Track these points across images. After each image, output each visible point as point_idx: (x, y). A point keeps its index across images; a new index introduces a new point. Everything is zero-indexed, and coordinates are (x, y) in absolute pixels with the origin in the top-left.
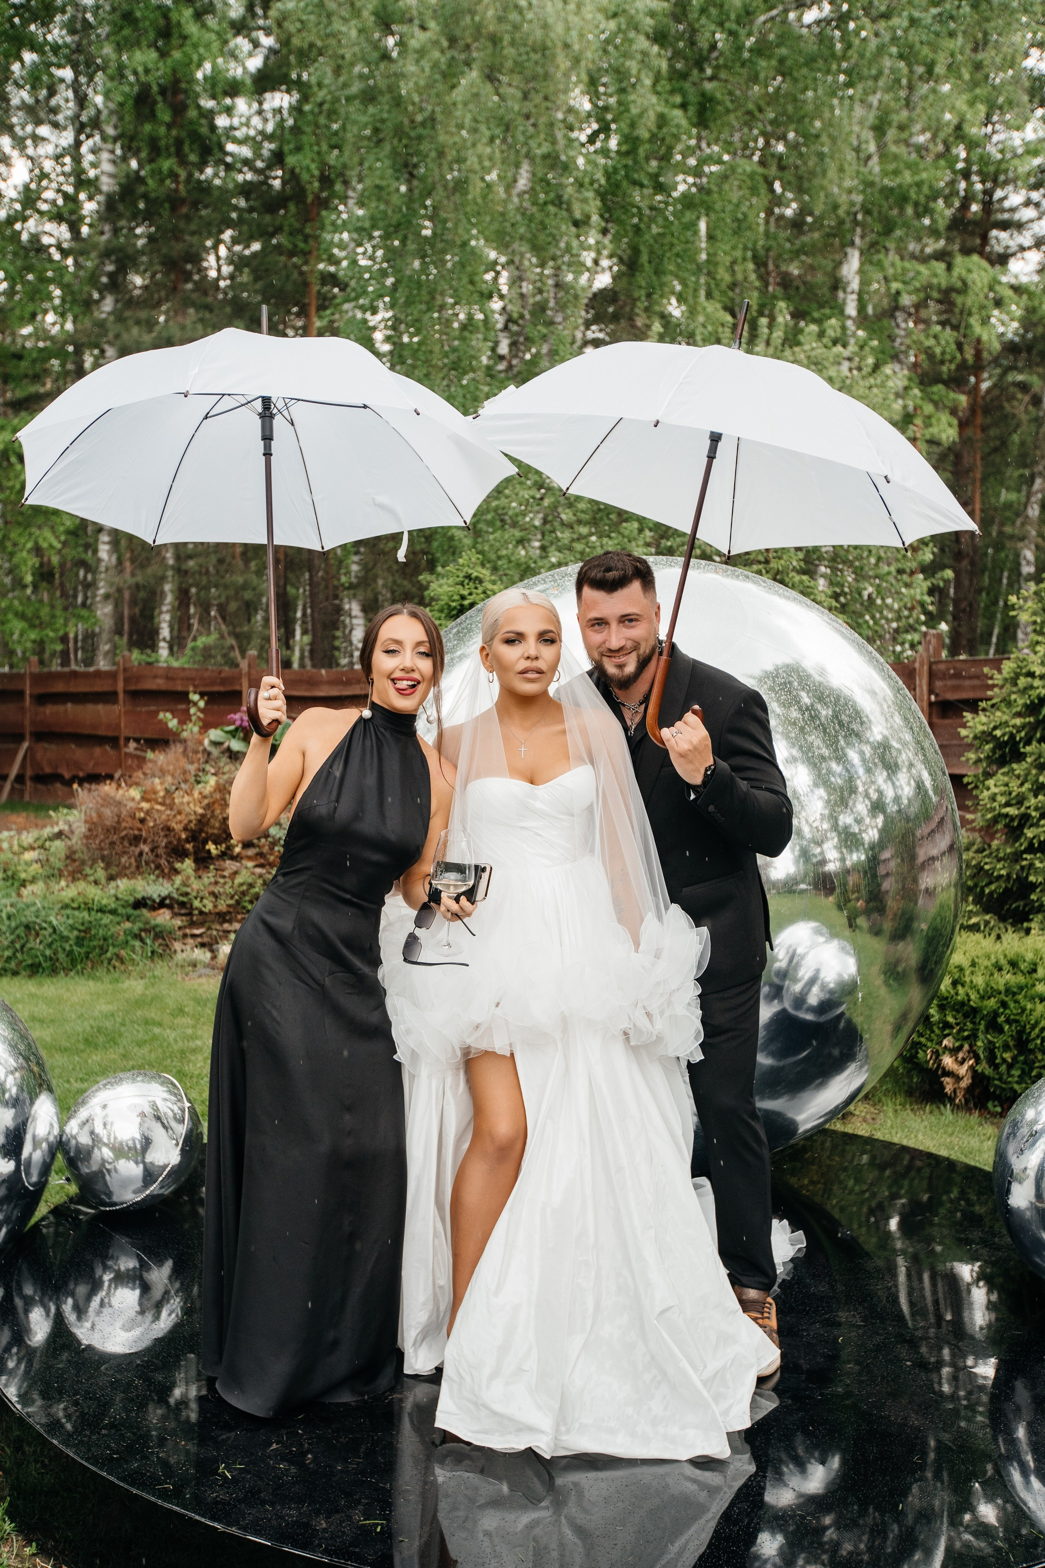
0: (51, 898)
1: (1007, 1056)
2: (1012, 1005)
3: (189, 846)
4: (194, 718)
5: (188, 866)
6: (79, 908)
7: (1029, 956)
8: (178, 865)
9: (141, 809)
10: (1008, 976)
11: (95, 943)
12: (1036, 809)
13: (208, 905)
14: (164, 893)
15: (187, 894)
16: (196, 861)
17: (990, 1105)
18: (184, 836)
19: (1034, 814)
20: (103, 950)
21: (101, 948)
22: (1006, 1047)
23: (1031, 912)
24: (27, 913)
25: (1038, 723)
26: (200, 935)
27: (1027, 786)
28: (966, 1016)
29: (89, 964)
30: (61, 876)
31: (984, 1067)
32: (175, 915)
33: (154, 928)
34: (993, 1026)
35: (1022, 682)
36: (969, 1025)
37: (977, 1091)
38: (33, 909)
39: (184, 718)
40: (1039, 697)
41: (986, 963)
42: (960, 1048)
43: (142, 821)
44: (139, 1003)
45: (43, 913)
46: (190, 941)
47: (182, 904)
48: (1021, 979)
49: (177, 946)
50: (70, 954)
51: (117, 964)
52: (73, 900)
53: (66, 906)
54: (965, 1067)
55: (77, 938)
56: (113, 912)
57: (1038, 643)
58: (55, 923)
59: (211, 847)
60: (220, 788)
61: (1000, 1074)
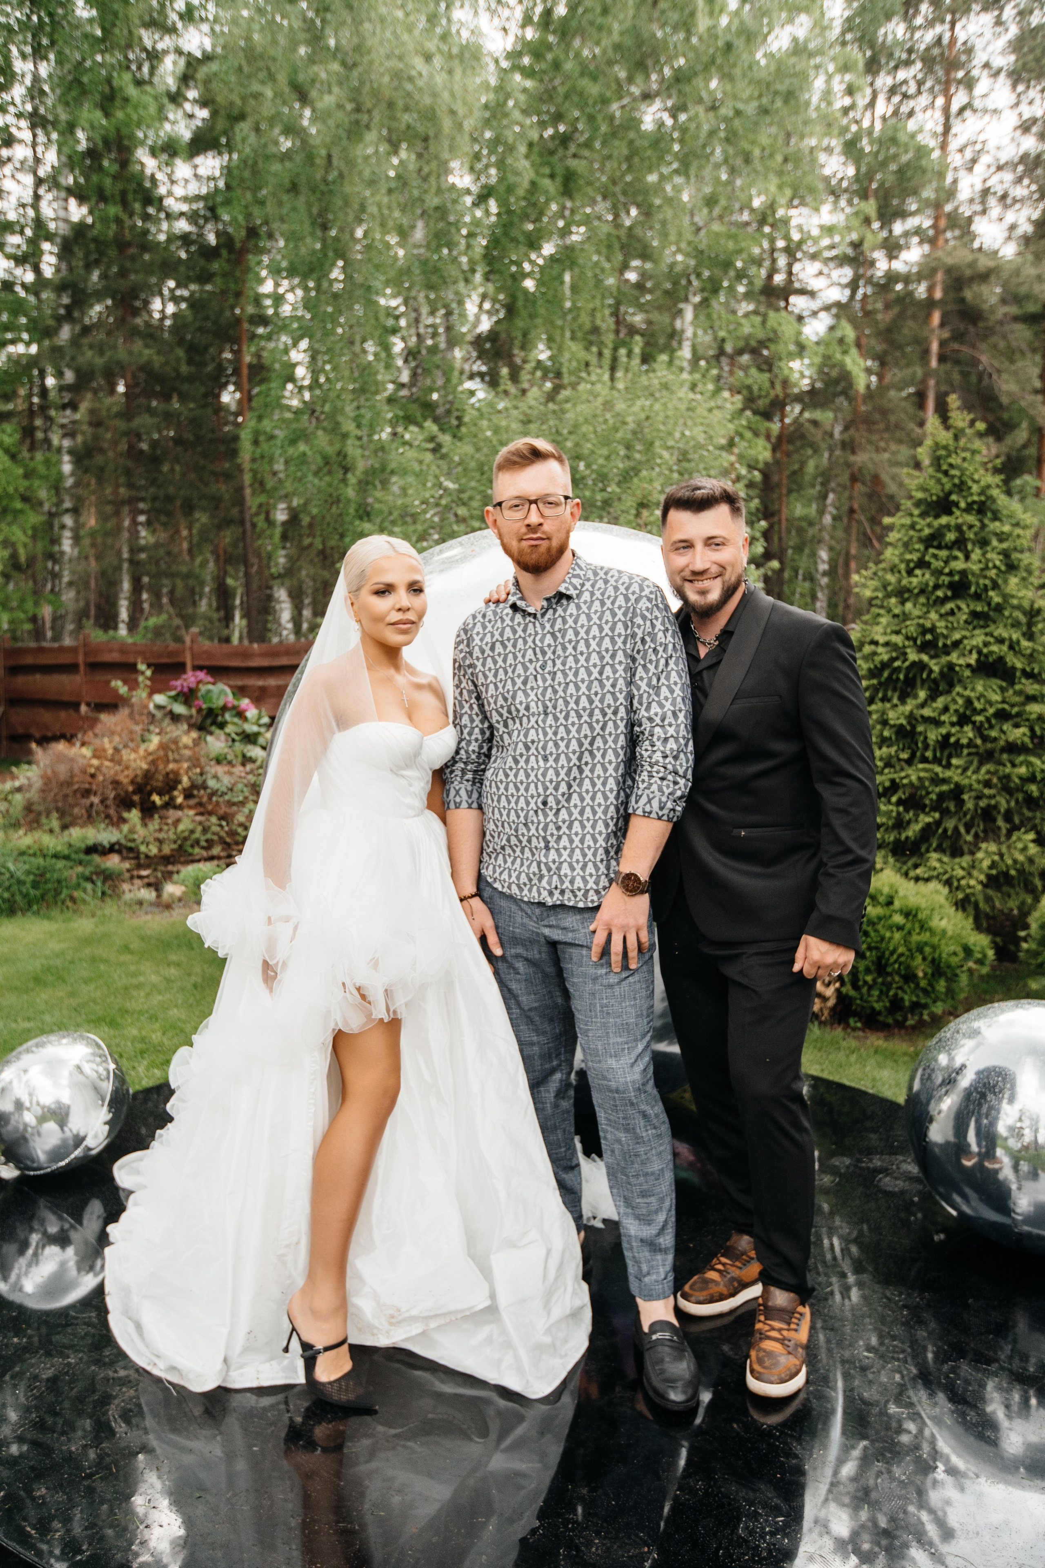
0: (10, 845)
3: (136, 798)
4: (141, 685)
5: (134, 815)
6: (35, 855)
8: (126, 815)
9: (92, 766)
11: (50, 886)
13: (154, 850)
14: (114, 839)
15: (133, 840)
16: (143, 811)
17: (852, 1021)
18: (131, 789)
20: (57, 893)
21: (56, 890)
22: (868, 971)
26: (147, 877)
29: (45, 905)
30: (19, 825)
31: (848, 989)
32: (124, 859)
33: (103, 872)
35: (867, 648)
37: (841, 1010)
39: (134, 686)
43: (93, 776)
44: (87, 941)
45: (2, 859)
46: (138, 882)
47: (130, 849)
49: (126, 886)
50: (25, 896)
51: (70, 905)
52: (29, 848)
53: (22, 853)
54: (832, 988)
55: (33, 881)
56: (67, 858)
57: (880, 615)
58: (12, 868)
59: (156, 798)
60: (163, 746)
61: (862, 994)
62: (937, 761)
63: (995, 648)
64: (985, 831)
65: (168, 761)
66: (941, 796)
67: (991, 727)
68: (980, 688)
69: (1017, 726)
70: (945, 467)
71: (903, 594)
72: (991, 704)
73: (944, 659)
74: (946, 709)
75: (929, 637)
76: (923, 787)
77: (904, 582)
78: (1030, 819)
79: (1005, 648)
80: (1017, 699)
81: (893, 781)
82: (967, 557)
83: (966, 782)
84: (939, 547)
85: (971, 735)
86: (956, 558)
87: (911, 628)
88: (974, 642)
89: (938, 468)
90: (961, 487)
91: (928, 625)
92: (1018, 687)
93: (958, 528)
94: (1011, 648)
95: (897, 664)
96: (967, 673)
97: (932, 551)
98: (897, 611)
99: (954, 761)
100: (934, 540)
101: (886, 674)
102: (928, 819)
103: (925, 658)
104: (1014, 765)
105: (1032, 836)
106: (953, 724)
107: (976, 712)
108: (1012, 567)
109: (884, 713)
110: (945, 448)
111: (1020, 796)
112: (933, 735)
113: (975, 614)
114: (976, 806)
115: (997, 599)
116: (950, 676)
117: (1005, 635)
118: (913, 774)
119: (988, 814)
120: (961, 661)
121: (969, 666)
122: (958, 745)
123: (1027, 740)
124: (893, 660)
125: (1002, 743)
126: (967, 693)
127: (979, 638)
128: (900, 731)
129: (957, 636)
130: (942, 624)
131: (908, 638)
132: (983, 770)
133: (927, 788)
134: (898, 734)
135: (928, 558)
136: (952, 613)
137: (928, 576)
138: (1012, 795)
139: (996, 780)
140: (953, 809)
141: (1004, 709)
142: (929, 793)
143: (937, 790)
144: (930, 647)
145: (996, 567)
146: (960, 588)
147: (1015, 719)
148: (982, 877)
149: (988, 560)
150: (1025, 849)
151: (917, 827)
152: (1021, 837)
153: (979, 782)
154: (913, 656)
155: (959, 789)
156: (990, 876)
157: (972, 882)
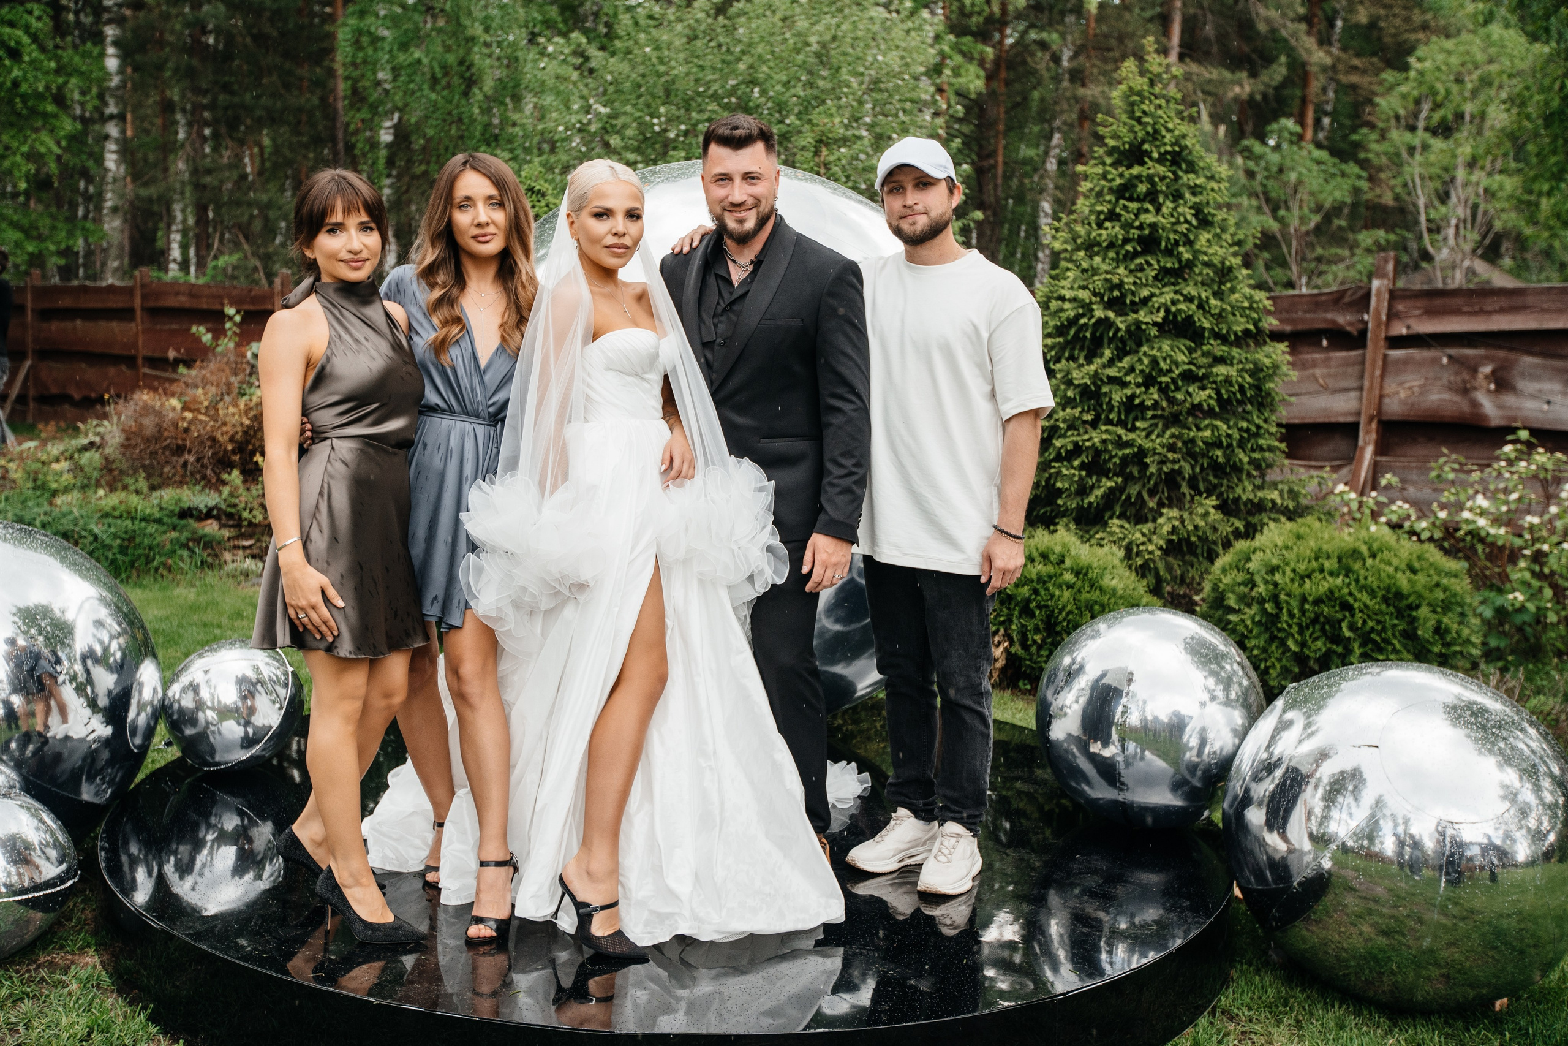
0: (89, 507)
1: (1038, 638)
2: (1042, 592)
3: (235, 458)
4: (229, 333)
5: (235, 476)
6: (121, 516)
7: (1058, 549)
8: (225, 476)
9: (184, 419)
10: (1040, 567)
11: (141, 551)
12: (1064, 421)
14: (212, 503)
15: (235, 506)
16: (243, 472)
17: (1021, 684)
18: (230, 447)
19: (1062, 425)
20: (149, 560)
21: (147, 556)
22: (1037, 630)
23: (1056, 517)
24: (64, 521)
25: (1067, 343)
26: (250, 547)
29: (135, 573)
30: (98, 485)
31: (1017, 649)
32: (222, 526)
33: (201, 538)
35: (1054, 305)
36: (1005, 611)
37: (1010, 672)
38: (71, 517)
39: (218, 333)
40: (1068, 319)
43: (186, 430)
44: (194, 608)
45: (82, 522)
46: (240, 552)
47: (230, 516)
48: (1050, 569)
49: (227, 556)
51: (165, 573)
52: (114, 509)
53: (107, 515)
54: (1001, 648)
55: (120, 546)
56: (159, 521)
57: (1068, 269)
58: (96, 530)
61: (1031, 654)
62: (1121, 423)
63: (1182, 306)
64: (1169, 498)
66: (1125, 460)
67: (1178, 389)
68: (1166, 347)
69: (1203, 388)
70: (1138, 114)
71: (1090, 247)
72: (1177, 364)
73: (1133, 316)
74: (1132, 369)
75: (1116, 293)
76: (1106, 451)
77: (1094, 234)
78: (1215, 487)
79: (1193, 307)
80: (1204, 361)
82: (1158, 210)
83: (1148, 445)
84: (1131, 199)
85: (1156, 396)
86: (1147, 211)
87: (1098, 283)
88: (1162, 300)
89: (1132, 116)
90: (1155, 136)
91: (1116, 281)
92: (1205, 348)
93: (1150, 179)
94: (1200, 306)
95: (1083, 321)
96: (1154, 332)
97: (1122, 202)
98: (1085, 265)
99: (1138, 424)
100: (1125, 191)
101: (1072, 332)
102: (1110, 484)
103: (1111, 314)
104: (1199, 429)
105: (1213, 501)
106: (1138, 385)
107: (1161, 372)
108: (1205, 222)
109: (1068, 373)
110: (1139, 94)
111: (1205, 462)
112: (1118, 396)
113: (1164, 272)
114: (1160, 470)
115: (1187, 256)
116: (1137, 336)
117: (1194, 293)
118: (1096, 437)
119: (1172, 480)
120: (1147, 320)
121: (1155, 324)
122: (1142, 407)
123: (1212, 402)
124: (1078, 317)
125: (1187, 406)
126: (1154, 352)
127: (1167, 296)
128: (1084, 391)
129: (1145, 293)
130: (1131, 280)
131: (1095, 294)
132: (1168, 433)
133: (1109, 452)
134: (1082, 394)
135: (1118, 210)
136: (1142, 270)
137: (1117, 229)
138: (1196, 461)
139: (1180, 445)
140: (1136, 474)
141: (1190, 370)
142: (1112, 457)
143: (1120, 454)
144: (1117, 304)
145: (1186, 221)
146: (1150, 243)
147: (1201, 381)
148: (1161, 543)
149: (1179, 214)
150: (1206, 514)
151: (1099, 492)
152: (1201, 504)
153: (1163, 446)
154: (1099, 313)
155: (1142, 453)
156: (1169, 542)
157: (1151, 548)
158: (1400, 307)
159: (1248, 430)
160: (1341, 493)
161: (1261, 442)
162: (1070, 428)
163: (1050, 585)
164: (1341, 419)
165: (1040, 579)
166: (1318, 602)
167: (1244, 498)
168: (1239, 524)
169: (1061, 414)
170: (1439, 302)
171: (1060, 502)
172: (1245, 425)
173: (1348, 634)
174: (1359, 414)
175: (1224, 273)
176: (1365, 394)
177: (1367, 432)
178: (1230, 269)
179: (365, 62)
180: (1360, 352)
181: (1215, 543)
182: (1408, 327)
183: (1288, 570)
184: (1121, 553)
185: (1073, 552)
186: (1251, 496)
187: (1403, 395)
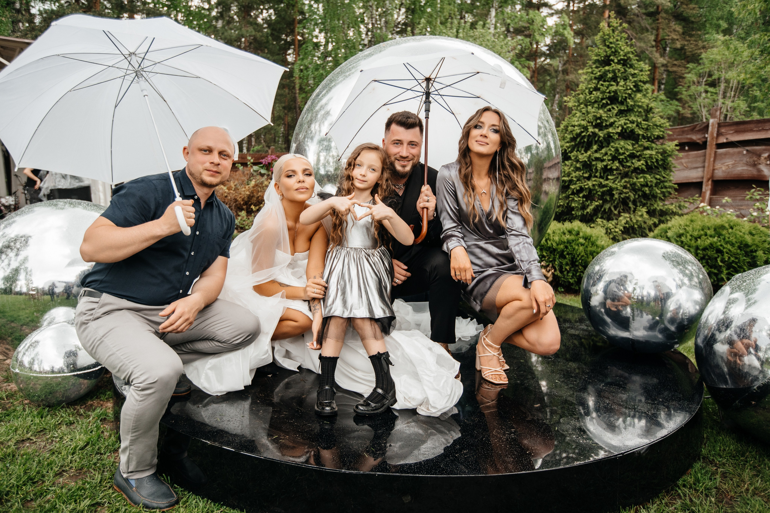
1: (568, 268)
2: (569, 247)
3: (245, 207)
4: (249, 166)
5: (243, 213)
7: (576, 229)
8: (240, 213)
10: (568, 236)
12: (575, 177)
16: (247, 212)
17: (559, 288)
18: (242, 203)
19: (574, 179)
22: (567, 264)
23: (572, 218)
25: (576, 145)
27: (572, 168)
28: (551, 252)
31: (558, 273)
34: (562, 256)
35: (570, 128)
36: (552, 256)
37: (554, 283)
40: (576, 134)
41: (559, 232)
42: (548, 266)
43: (226, 197)
48: (573, 237)
54: (550, 273)
57: (576, 113)
59: (253, 207)
60: (256, 185)
61: (564, 275)
62: (601, 177)
63: (630, 125)
64: (624, 209)
65: (258, 192)
66: (603, 193)
67: (627, 161)
68: (622, 144)
69: (639, 160)
70: (607, 44)
71: (586, 103)
72: (627, 150)
73: (605, 131)
74: (606, 154)
75: (599, 121)
76: (595, 190)
77: (588, 97)
78: (645, 204)
79: (635, 125)
80: (639, 149)
81: (581, 187)
82: (617, 85)
83: (615, 186)
84: (604, 81)
86: (612, 85)
87: (590, 116)
88: (620, 123)
89: (605, 45)
90: (615, 53)
91: (598, 116)
92: (640, 143)
93: (614, 71)
94: (638, 125)
95: (583, 134)
96: (616, 137)
97: (600, 83)
98: (584, 111)
99: (609, 177)
100: (601, 78)
101: (578, 140)
102: (597, 203)
103: (597, 130)
104: (637, 178)
105: (644, 210)
106: (609, 160)
107: (620, 154)
108: (639, 89)
109: (577, 156)
110: (608, 35)
111: (640, 193)
112: (600, 165)
113: (621, 111)
114: (620, 197)
115: (631, 103)
116: (609, 139)
117: (635, 119)
118: (590, 183)
119: (624, 202)
120: (614, 131)
121: (617, 133)
122: (611, 170)
123: (644, 167)
124: (582, 132)
125: (632, 168)
126: (617, 145)
127: (622, 121)
128: (584, 164)
129: (612, 121)
130: (605, 115)
131: (589, 122)
132: (623, 181)
133: (596, 190)
134: (583, 166)
135: (599, 86)
136: (609, 110)
137: (599, 94)
138: (636, 193)
139: (628, 186)
140: (608, 198)
141: (633, 153)
142: (597, 192)
143: (601, 190)
144: (599, 126)
145: (631, 89)
146: (614, 99)
147: (639, 158)
148: (622, 228)
149: (627, 86)
150: (642, 216)
151: (591, 207)
152: (640, 211)
153: (621, 186)
154: (591, 129)
155: (611, 189)
156: (624, 227)
157: (617, 230)
158: (723, 130)
159: (659, 179)
160: (703, 207)
161: (666, 184)
162: (578, 180)
163: (573, 244)
164: (694, 181)
165: (569, 242)
166: (705, 249)
167: (658, 208)
168: (656, 220)
169: (574, 174)
170: (742, 127)
171: (573, 212)
172: (658, 177)
173: (720, 264)
174: (703, 178)
175: (649, 110)
176: (706, 169)
177: (707, 185)
178: (651, 109)
179: (303, 76)
180: (704, 151)
181: (645, 228)
182: (727, 139)
183: (688, 235)
184: (604, 231)
185: (583, 230)
186: (662, 208)
187: (724, 168)
